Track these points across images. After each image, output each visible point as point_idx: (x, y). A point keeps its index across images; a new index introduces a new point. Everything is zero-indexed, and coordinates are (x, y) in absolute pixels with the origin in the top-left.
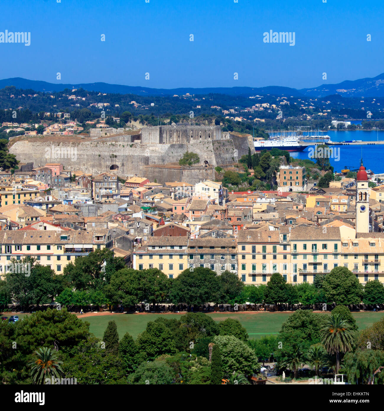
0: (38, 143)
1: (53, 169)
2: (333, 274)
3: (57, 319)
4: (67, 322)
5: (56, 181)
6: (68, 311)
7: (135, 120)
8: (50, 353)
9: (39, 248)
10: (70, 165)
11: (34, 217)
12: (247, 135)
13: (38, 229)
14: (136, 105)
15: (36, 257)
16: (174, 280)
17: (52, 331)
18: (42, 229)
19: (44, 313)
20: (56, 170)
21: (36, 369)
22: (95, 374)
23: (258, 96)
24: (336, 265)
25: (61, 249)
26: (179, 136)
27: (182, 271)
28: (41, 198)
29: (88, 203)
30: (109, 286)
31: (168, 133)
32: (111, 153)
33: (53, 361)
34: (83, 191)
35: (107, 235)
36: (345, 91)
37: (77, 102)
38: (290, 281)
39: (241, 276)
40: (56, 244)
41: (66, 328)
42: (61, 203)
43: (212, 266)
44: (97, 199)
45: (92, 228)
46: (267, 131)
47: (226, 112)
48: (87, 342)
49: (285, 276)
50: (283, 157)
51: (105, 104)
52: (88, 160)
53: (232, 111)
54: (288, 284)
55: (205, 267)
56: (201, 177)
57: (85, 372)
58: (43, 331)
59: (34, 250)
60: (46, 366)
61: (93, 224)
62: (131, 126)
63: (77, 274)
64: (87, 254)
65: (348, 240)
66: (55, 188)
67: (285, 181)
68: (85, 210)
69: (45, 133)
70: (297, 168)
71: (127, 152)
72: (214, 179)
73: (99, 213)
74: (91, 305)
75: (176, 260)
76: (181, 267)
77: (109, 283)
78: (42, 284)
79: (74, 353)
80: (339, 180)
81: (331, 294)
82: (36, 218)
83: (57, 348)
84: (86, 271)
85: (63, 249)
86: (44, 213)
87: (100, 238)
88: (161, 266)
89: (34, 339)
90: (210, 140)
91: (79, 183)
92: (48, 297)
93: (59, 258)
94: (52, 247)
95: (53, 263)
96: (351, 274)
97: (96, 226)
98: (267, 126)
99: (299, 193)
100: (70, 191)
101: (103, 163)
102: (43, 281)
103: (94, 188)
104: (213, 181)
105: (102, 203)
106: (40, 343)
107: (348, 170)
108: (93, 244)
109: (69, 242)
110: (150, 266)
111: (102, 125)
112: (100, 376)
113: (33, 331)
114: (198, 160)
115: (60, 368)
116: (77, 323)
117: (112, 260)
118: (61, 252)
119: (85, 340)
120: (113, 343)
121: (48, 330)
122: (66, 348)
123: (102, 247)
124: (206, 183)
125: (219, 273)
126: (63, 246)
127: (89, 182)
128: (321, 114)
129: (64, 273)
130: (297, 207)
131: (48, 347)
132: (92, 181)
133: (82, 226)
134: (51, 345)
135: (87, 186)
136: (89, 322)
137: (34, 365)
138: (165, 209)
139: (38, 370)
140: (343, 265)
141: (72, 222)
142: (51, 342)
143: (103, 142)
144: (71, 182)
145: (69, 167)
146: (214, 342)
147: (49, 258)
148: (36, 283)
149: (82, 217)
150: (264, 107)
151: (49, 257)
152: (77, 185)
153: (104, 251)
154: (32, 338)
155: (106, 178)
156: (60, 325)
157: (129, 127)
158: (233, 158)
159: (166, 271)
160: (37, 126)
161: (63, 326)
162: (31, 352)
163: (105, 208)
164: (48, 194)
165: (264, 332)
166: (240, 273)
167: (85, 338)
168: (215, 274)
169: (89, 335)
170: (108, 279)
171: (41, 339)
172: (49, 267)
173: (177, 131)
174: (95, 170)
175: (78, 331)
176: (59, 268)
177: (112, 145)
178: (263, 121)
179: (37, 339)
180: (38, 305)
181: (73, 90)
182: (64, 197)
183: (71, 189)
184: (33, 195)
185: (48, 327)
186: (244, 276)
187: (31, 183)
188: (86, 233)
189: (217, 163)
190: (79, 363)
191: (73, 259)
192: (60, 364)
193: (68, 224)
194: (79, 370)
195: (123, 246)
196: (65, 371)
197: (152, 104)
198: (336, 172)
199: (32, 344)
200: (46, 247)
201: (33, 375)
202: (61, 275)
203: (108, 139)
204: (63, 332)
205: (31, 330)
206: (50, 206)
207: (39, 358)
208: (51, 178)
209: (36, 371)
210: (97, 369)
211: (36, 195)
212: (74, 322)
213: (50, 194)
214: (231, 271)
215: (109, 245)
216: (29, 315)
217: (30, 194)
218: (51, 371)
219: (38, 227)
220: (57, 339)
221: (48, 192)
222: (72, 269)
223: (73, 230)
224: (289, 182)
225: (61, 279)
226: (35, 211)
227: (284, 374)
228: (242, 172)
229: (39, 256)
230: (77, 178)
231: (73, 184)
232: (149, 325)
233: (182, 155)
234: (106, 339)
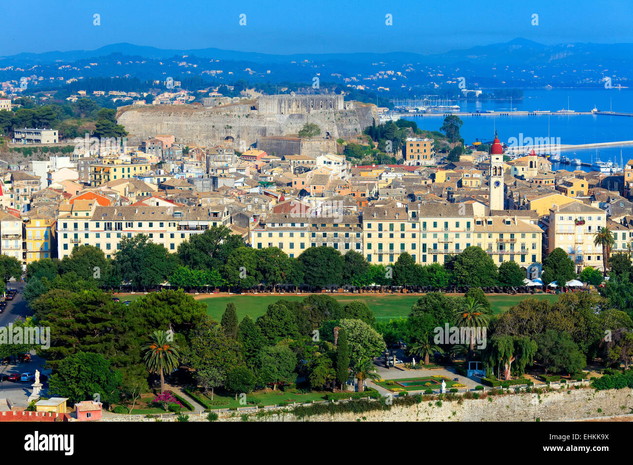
0: (148, 113)
1: (163, 141)
2: (466, 253)
3: (173, 300)
4: (184, 304)
5: (167, 153)
6: (185, 292)
7: (250, 88)
9: (151, 225)
10: (182, 136)
11: (145, 192)
12: (371, 104)
13: (150, 205)
14: (251, 72)
15: (148, 235)
16: (295, 259)
18: (154, 204)
20: (167, 142)
23: (382, 63)
24: (468, 245)
25: (174, 226)
26: (298, 106)
27: (304, 250)
28: (152, 171)
31: (287, 102)
32: (226, 124)
34: (197, 165)
35: (224, 211)
36: (476, 57)
37: (188, 69)
38: (418, 261)
39: (367, 256)
40: (169, 221)
41: (182, 310)
43: (336, 245)
44: (212, 173)
45: (207, 203)
46: (391, 101)
47: (347, 80)
49: (414, 256)
50: (410, 129)
51: (218, 72)
52: (200, 131)
53: (354, 78)
54: (417, 265)
55: (328, 246)
56: (322, 150)
59: (145, 227)
61: (208, 200)
62: (246, 95)
64: (203, 231)
65: (481, 218)
66: (166, 161)
67: (412, 154)
68: (199, 185)
69: (154, 103)
70: (425, 140)
71: (243, 122)
72: (336, 152)
74: (208, 285)
75: (297, 239)
76: (302, 246)
80: (470, 153)
81: (464, 276)
82: (147, 193)
85: (176, 226)
86: (155, 188)
87: (216, 215)
88: (281, 245)
90: (332, 110)
91: (192, 157)
93: (172, 236)
94: (164, 223)
95: (166, 242)
96: (485, 254)
97: (211, 202)
98: (392, 94)
99: (428, 167)
101: (217, 135)
103: (208, 162)
104: (335, 153)
105: (217, 177)
107: (479, 143)
108: (209, 221)
109: (183, 218)
110: (269, 244)
111: (216, 94)
114: (318, 132)
116: (194, 305)
117: (229, 238)
118: (174, 229)
120: (232, 327)
123: (218, 224)
124: (328, 156)
125: (343, 252)
126: (176, 223)
128: (450, 82)
129: (178, 252)
130: (426, 183)
132: (206, 154)
133: (197, 202)
135: (200, 159)
136: (206, 304)
137: (148, 350)
138: (284, 184)
139: (153, 354)
140: (476, 245)
141: (185, 197)
142: (166, 325)
143: (217, 113)
144: (183, 155)
145: (182, 139)
146: (340, 326)
147: (161, 236)
149: (196, 192)
150: (388, 75)
151: (162, 234)
152: (190, 158)
153: (220, 228)
155: (221, 151)
156: (176, 307)
157: (244, 96)
158: (356, 130)
159: (286, 250)
160: (145, 95)
163: (220, 183)
164: (159, 168)
165: (391, 316)
166: (366, 252)
167: (202, 321)
168: (339, 253)
169: (206, 317)
172: (162, 245)
173: (296, 100)
174: (210, 141)
175: (195, 313)
176: (172, 246)
177: (228, 115)
178: (388, 89)
181: (184, 57)
182: (177, 171)
183: (184, 162)
184: (143, 169)
186: (369, 256)
187: (140, 156)
188: (201, 209)
189: (339, 134)
191: (187, 237)
193: (182, 200)
195: (240, 223)
197: (269, 72)
198: (466, 145)
200: (158, 223)
202: (174, 254)
203: (223, 109)
206: (162, 180)
208: (162, 151)
209: (150, 356)
211: (146, 169)
212: (191, 304)
213: (162, 168)
214: (356, 251)
217: (141, 167)
219: (150, 202)
220: (172, 321)
221: (159, 165)
222: (187, 247)
223: (186, 205)
224: (416, 156)
225: (174, 258)
226: (145, 185)
227: (414, 360)
228: (366, 144)
229: (151, 234)
230: (190, 151)
231: (186, 158)
232: (270, 307)
233: (302, 126)
234: (224, 322)
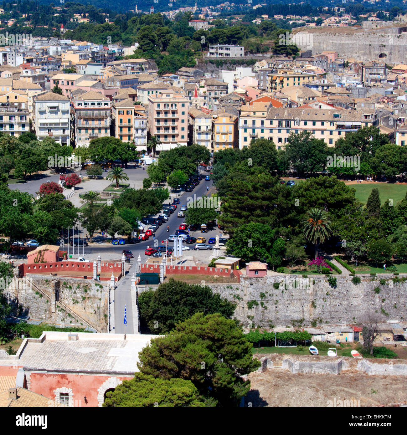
0: (317, 34)
1: (329, 56)
3: (328, 185)
4: (336, 188)
5: (331, 66)
6: (338, 178)
7: (403, 14)
8: (321, 213)
9: (314, 124)
10: (343, 53)
11: (311, 97)
13: (314, 108)
15: (312, 132)
17: (323, 195)
18: (318, 107)
19: (317, 180)
20: (332, 57)
21: (308, 227)
22: (359, 233)
25: (333, 125)
28: (317, 81)
29: (358, 86)
30: (374, 159)
32: (381, 43)
33: (322, 221)
34: (354, 76)
35: (374, 114)
40: (329, 121)
41: (335, 193)
42: (334, 86)
44: (367, 83)
45: (362, 108)
48: (352, 205)
52: (359, 49)
57: (350, 231)
58: (315, 194)
59: (310, 125)
60: (316, 224)
61: (362, 105)
62: (400, 20)
63: (346, 147)
64: (356, 130)
66: (330, 72)
68: (355, 92)
69: (323, 25)
71: (395, 42)
73: (368, 95)
74: (358, 174)
77: (374, 156)
78: (316, 155)
79: (341, 215)
82: (313, 98)
83: (326, 210)
84: (354, 145)
85: (335, 125)
86: (320, 94)
87: (368, 117)
89: (307, 201)
91: (351, 69)
92: (320, 166)
93: (331, 133)
94: (325, 123)
95: (326, 137)
97: (365, 106)
100: (343, 75)
101: (373, 52)
102: (317, 152)
103: (364, 74)
105: (370, 87)
106: (312, 204)
108: (362, 122)
109: (341, 119)
111: (374, 19)
112: (362, 235)
113: (307, 194)
115: (328, 227)
116: (345, 190)
117: (377, 136)
118: (333, 128)
119: (351, 204)
120: (375, 208)
121: (319, 194)
122: (334, 210)
123: (369, 125)
126: (335, 123)
127: (359, 68)
129: (335, 146)
131: (319, 208)
132: (363, 67)
133: (353, 106)
134: (321, 206)
135: (358, 72)
136: (355, 188)
137: (306, 223)
139: (310, 227)
141: (343, 102)
142: (321, 205)
143: (374, 33)
144: (344, 68)
145: (343, 55)
147: (322, 133)
148: (310, 153)
149: (353, 98)
151: (323, 131)
152: (349, 71)
153: (371, 128)
154: (305, 200)
155: (375, 65)
156: (330, 190)
157: (397, 20)
160: (316, 18)
161: (333, 191)
162: (304, 212)
163: (373, 91)
164: (324, 78)
167: (351, 202)
169: (355, 199)
170: (374, 153)
171: (313, 201)
172: (323, 140)
175: (345, 196)
176: (331, 142)
177: (382, 36)
179: (310, 201)
180: (312, 172)
182: (338, 80)
183: (344, 74)
184: (311, 78)
185: (320, 192)
187: (309, 68)
188: (355, 112)
190: (345, 223)
191: (343, 134)
192: (328, 223)
193: (340, 104)
194: (345, 229)
196: (333, 230)
199: (306, 205)
200: (320, 123)
201: (306, 231)
202: (332, 148)
203: (378, 30)
204: (333, 196)
205: (304, 193)
206: (325, 88)
207: (311, 217)
208: (327, 64)
209: (308, 228)
210: (360, 229)
211: (313, 78)
212: (342, 189)
213: (326, 78)
215: (376, 123)
216: (304, 180)
217: (309, 77)
218: (321, 229)
219: (314, 106)
220: (327, 202)
221: (324, 76)
222: (342, 143)
223: (344, 109)
225: (332, 151)
226: (312, 92)
229: (314, 131)
230: (349, 65)
231: (346, 70)
234: (369, 204)
